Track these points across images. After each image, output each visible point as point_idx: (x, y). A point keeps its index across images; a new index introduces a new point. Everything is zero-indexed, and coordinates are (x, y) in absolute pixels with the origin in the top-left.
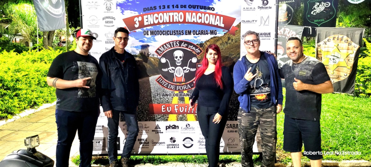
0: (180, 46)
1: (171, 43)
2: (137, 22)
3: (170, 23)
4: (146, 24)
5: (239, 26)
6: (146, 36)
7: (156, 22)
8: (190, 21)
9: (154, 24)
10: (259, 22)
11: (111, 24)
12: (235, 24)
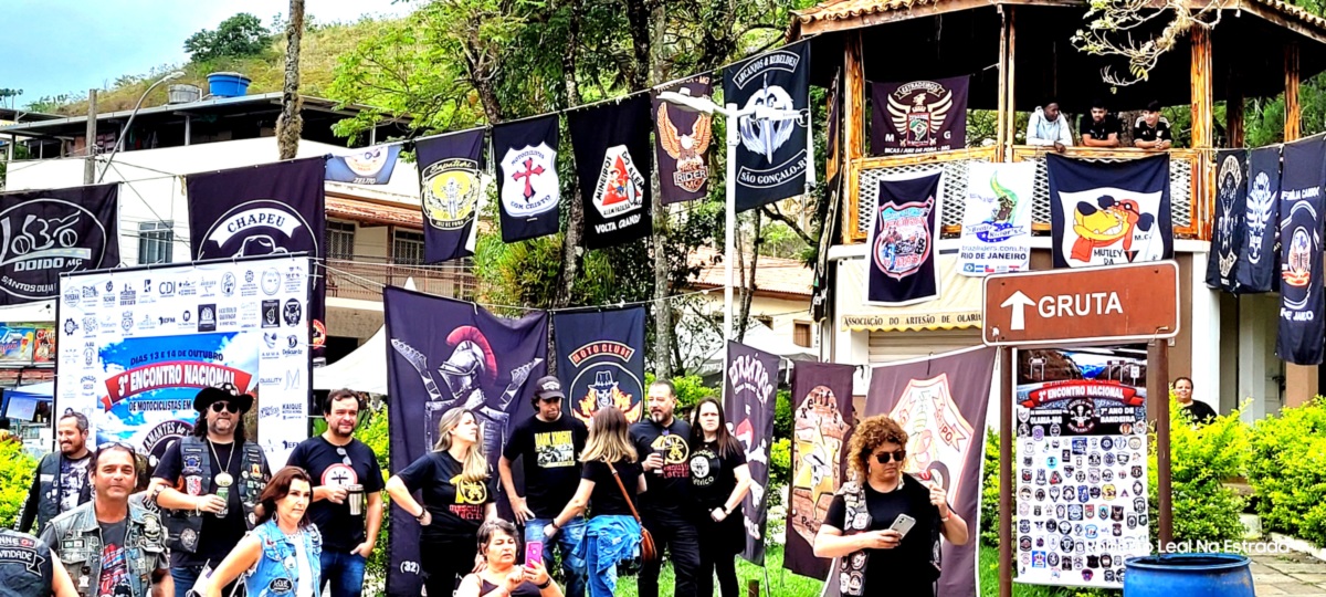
0: (175, 432)
1: (164, 426)
2: (122, 387)
3: (163, 386)
4: (133, 388)
5: (256, 390)
6: (133, 412)
7: (146, 385)
8: (190, 382)
9: (144, 389)
10: (284, 380)
11: (89, 391)
12: (250, 388)
